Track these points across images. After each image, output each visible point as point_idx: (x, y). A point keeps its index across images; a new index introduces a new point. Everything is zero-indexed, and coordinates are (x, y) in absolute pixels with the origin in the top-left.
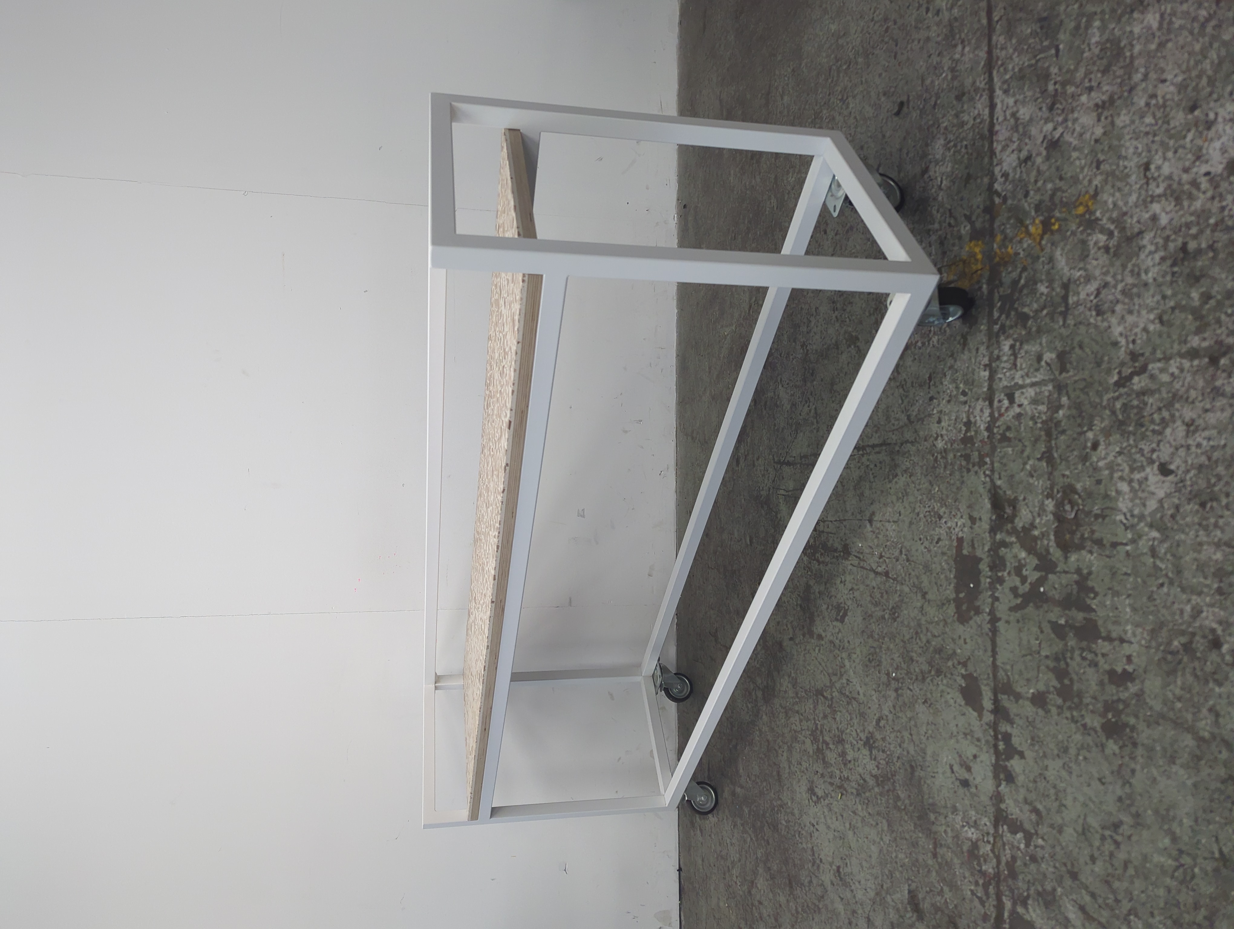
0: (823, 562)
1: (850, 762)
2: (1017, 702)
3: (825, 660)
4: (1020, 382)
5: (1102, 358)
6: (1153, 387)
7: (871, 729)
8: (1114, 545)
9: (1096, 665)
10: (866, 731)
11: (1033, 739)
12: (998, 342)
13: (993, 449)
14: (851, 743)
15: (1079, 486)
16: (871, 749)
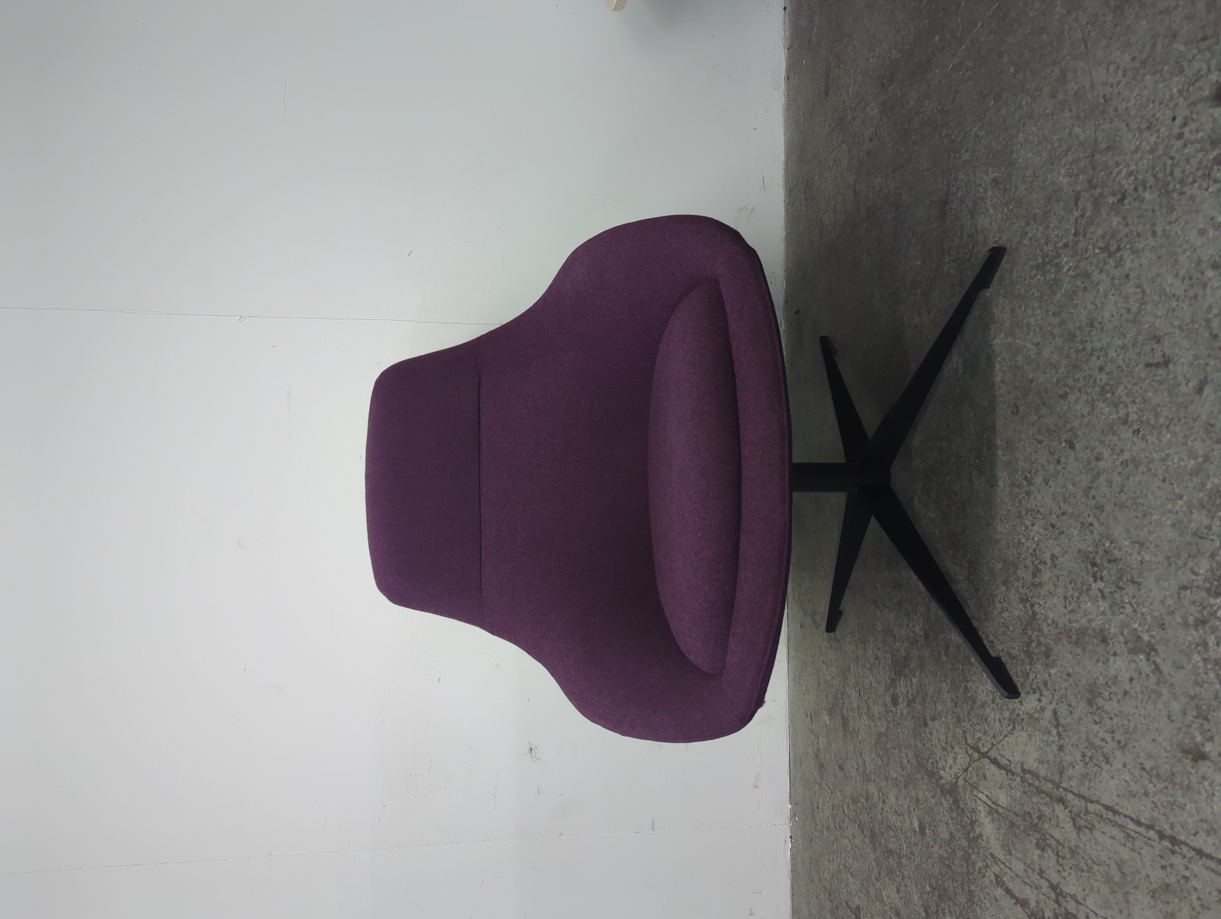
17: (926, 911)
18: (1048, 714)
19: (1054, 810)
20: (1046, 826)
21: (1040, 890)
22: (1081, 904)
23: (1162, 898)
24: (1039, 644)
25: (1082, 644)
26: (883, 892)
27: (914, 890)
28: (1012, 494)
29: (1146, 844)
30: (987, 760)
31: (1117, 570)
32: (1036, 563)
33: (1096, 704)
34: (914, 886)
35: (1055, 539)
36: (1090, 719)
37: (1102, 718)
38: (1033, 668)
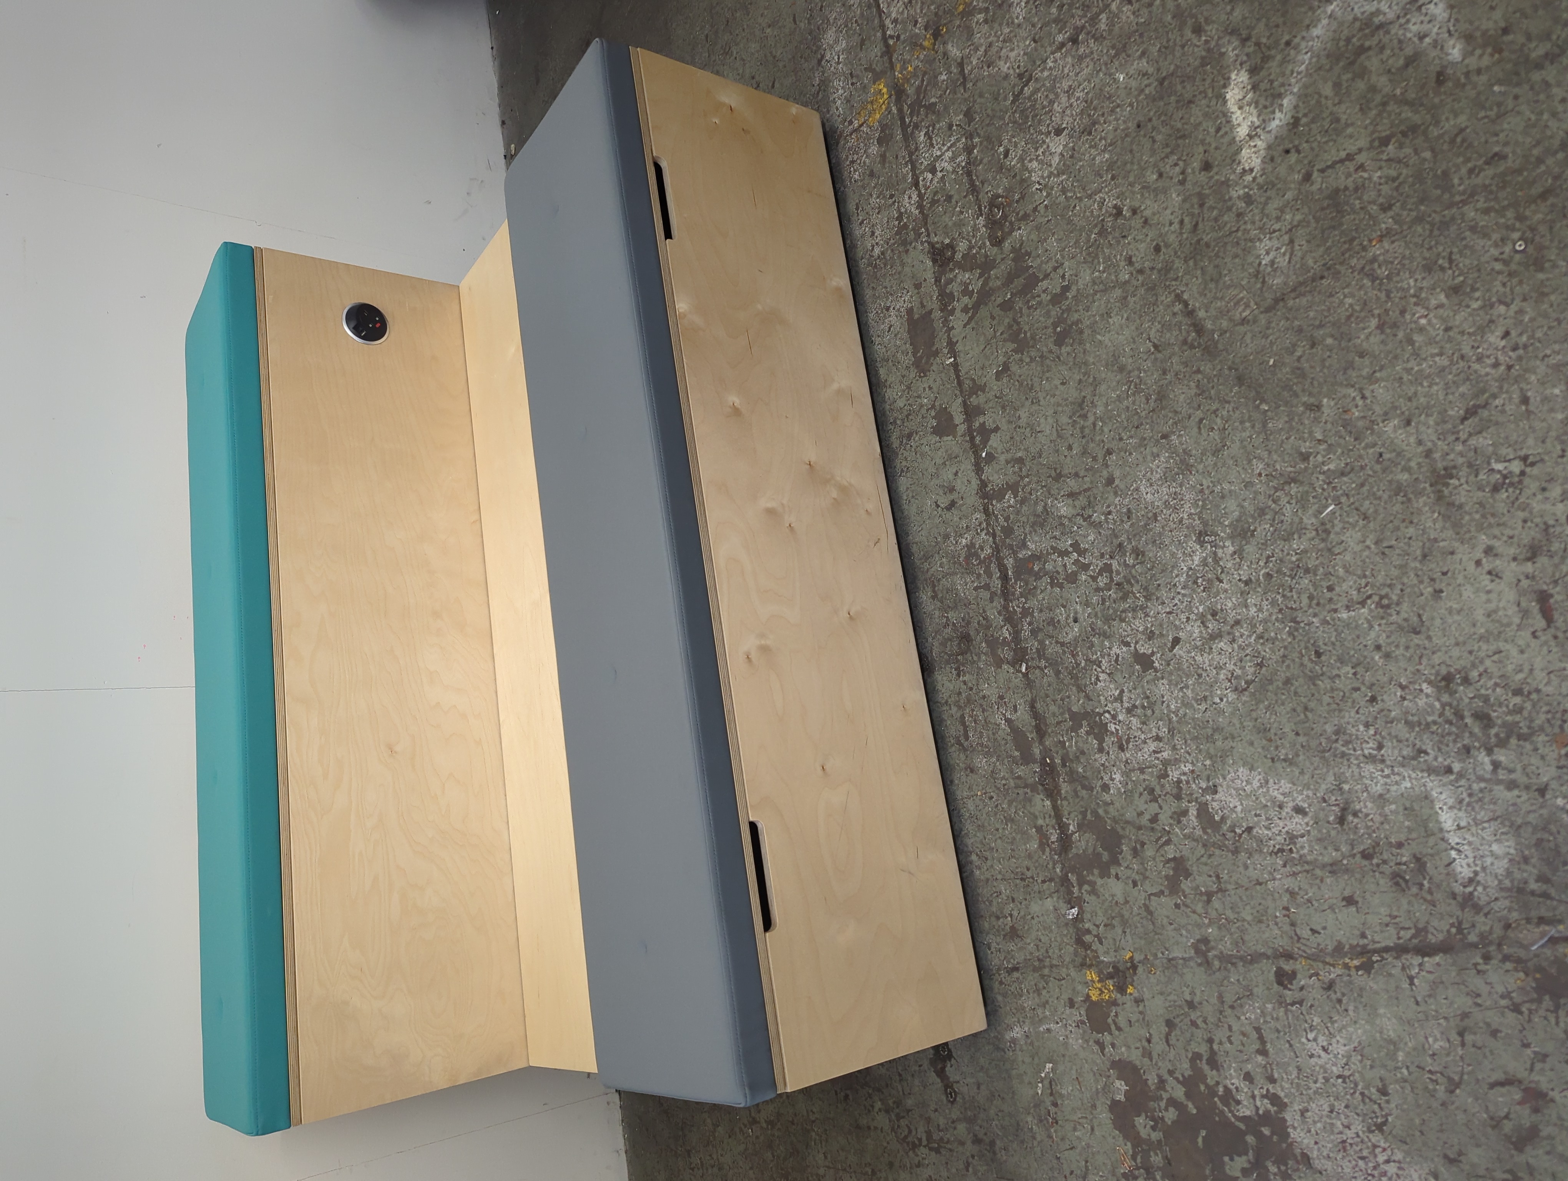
2: (984, 391)
4: (939, 153)
5: (999, 94)
6: (1038, 86)
8: (1035, 209)
9: (1040, 303)
11: (1003, 408)
12: (914, 139)
13: (925, 217)
15: (1000, 191)
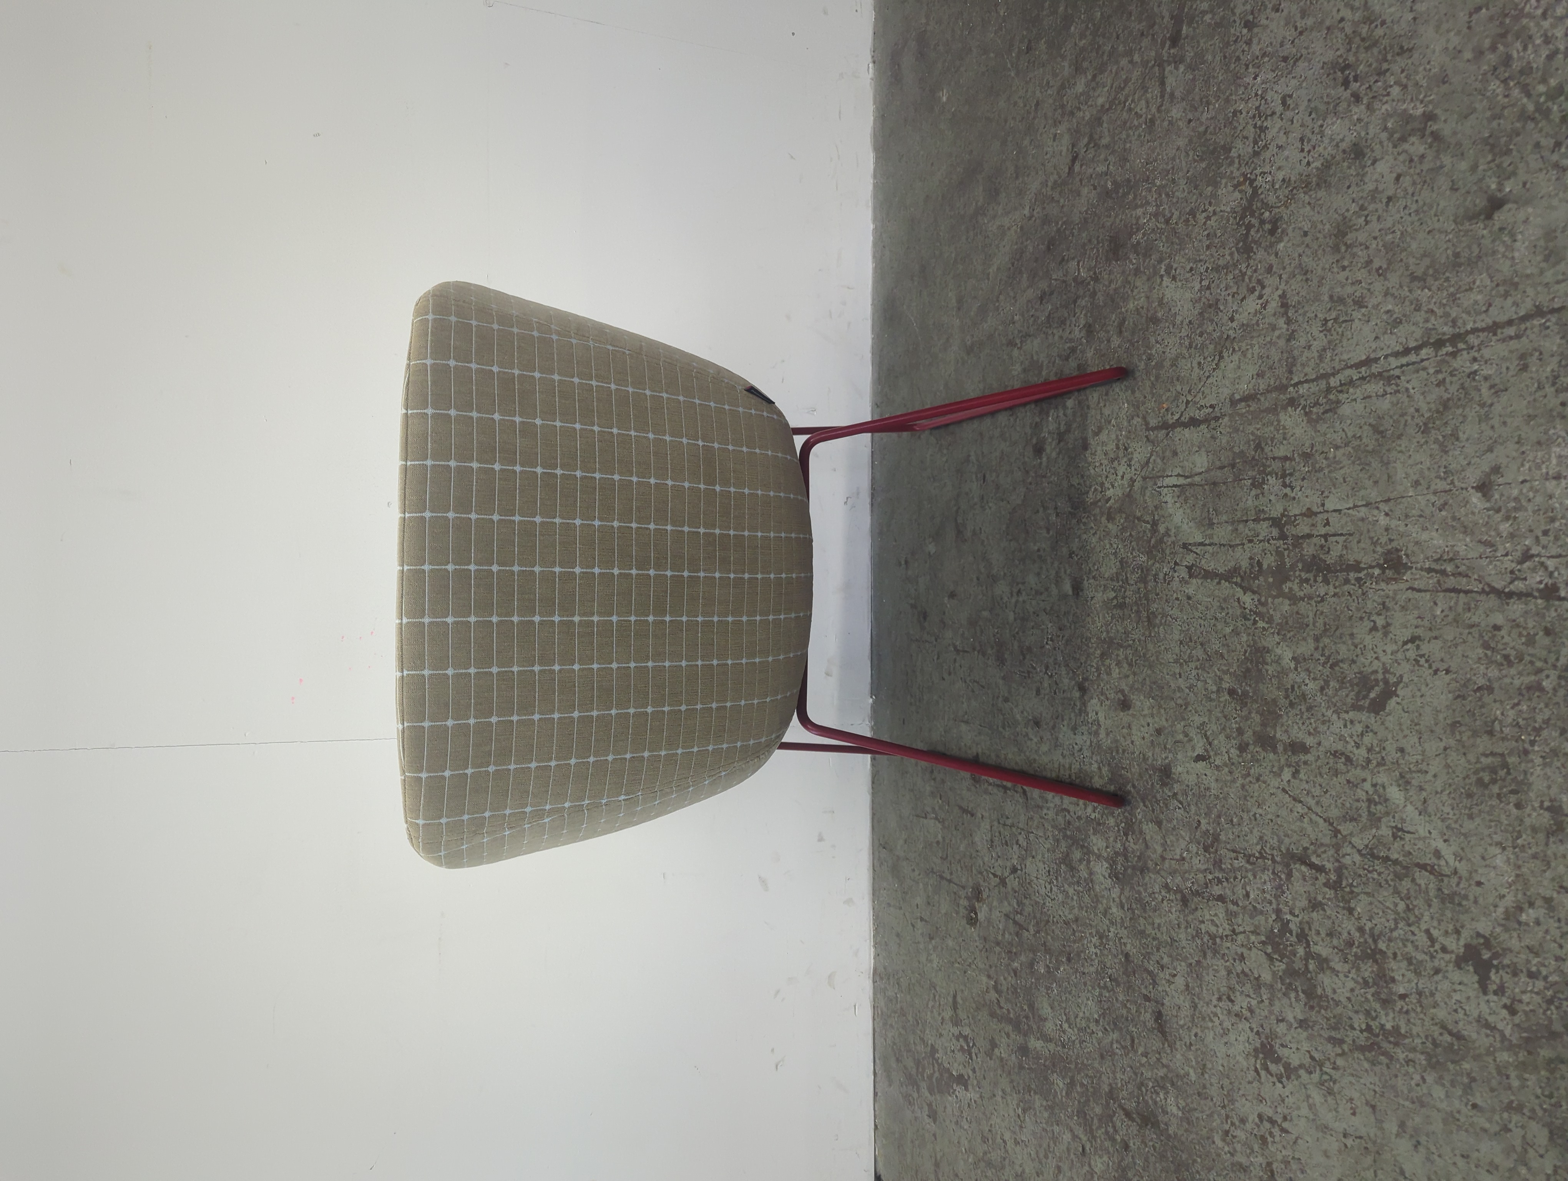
0: (1310, 598)
1: (1403, 997)
3: (1317, 791)
7: (1484, 926)
10: (1466, 934)
14: (1410, 961)
16: (1483, 970)
17: (1082, 689)
18: (1273, 305)
19: (1279, 421)
20: (1267, 449)
21: (1255, 540)
22: (1316, 514)
23: (1438, 422)
24: (1262, 222)
25: (1325, 182)
26: (1015, 710)
27: (1064, 672)
28: (1225, 57)
29: (1417, 371)
30: (1178, 429)
31: (1380, 52)
32: (1259, 123)
33: (1346, 244)
34: (1063, 668)
35: (1290, 73)
36: (1335, 270)
37: (1354, 255)
38: (1252, 262)
